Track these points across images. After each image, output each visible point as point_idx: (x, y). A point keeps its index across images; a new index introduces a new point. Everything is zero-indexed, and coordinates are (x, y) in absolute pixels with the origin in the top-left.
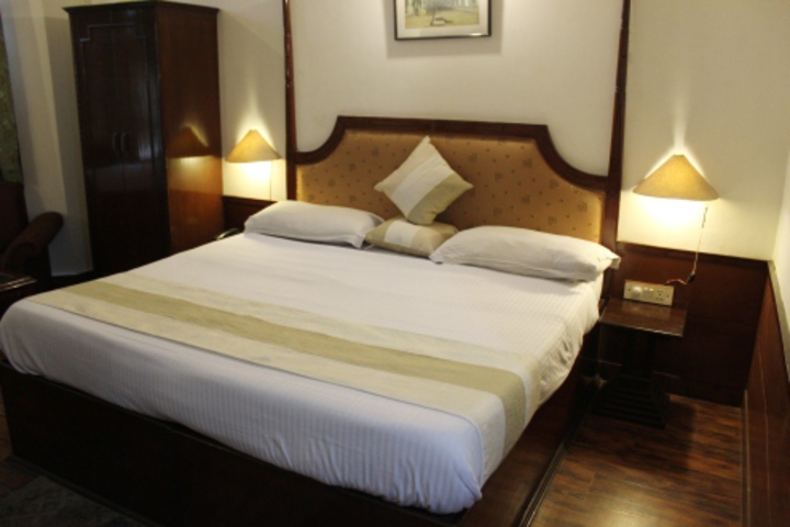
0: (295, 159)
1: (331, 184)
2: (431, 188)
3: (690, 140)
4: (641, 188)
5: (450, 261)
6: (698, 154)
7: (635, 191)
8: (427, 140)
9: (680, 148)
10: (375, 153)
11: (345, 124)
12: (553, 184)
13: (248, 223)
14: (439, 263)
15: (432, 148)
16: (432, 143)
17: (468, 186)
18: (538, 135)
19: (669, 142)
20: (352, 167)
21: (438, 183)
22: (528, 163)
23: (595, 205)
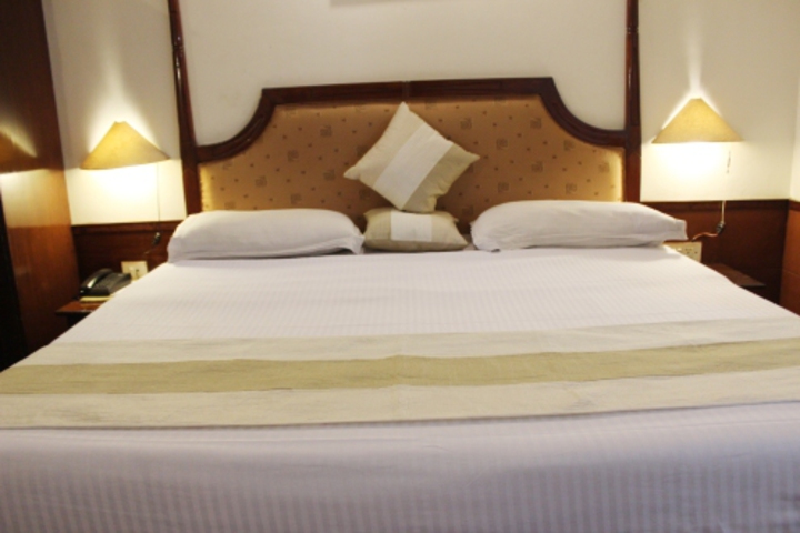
0: (194, 156)
1: (261, 182)
2: (433, 164)
3: (706, 81)
4: (660, 138)
5: (509, 246)
6: (714, 95)
7: (654, 142)
8: (404, 108)
9: (696, 92)
10: (327, 132)
11: (273, 100)
12: (568, 146)
13: (171, 248)
14: (497, 250)
15: (415, 117)
16: (412, 110)
17: (474, 157)
18: (543, 90)
19: (684, 86)
20: (292, 155)
21: (440, 156)
22: (536, 124)
23: (616, 162)
